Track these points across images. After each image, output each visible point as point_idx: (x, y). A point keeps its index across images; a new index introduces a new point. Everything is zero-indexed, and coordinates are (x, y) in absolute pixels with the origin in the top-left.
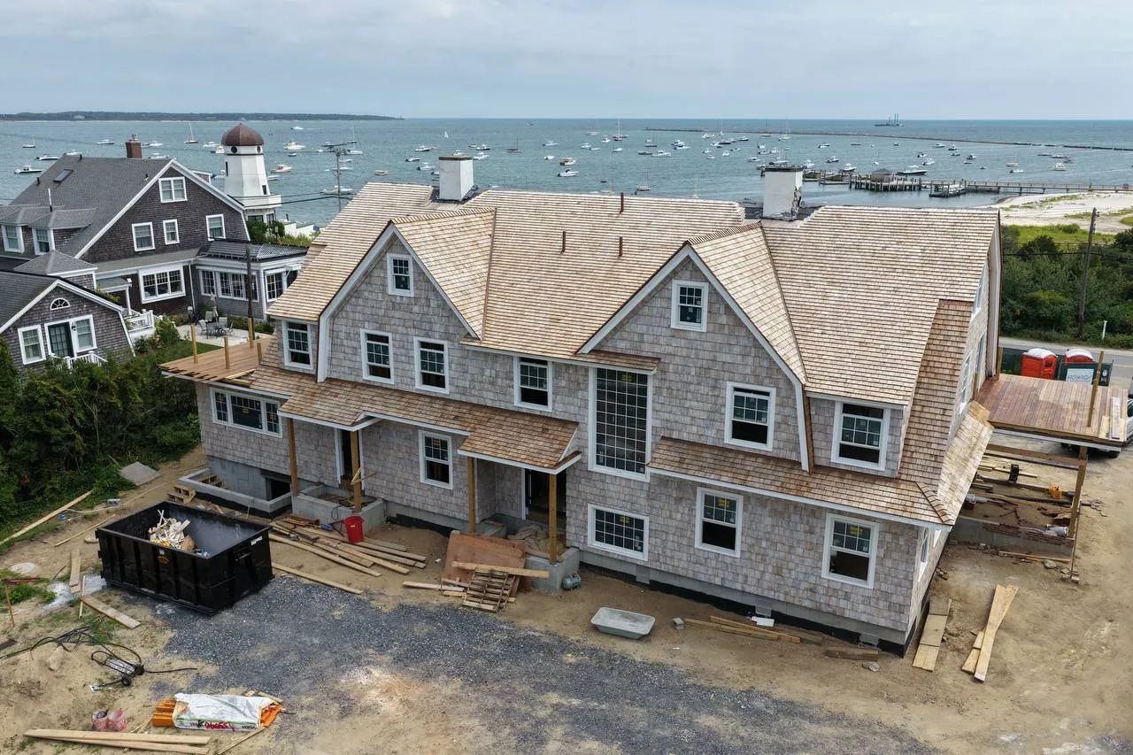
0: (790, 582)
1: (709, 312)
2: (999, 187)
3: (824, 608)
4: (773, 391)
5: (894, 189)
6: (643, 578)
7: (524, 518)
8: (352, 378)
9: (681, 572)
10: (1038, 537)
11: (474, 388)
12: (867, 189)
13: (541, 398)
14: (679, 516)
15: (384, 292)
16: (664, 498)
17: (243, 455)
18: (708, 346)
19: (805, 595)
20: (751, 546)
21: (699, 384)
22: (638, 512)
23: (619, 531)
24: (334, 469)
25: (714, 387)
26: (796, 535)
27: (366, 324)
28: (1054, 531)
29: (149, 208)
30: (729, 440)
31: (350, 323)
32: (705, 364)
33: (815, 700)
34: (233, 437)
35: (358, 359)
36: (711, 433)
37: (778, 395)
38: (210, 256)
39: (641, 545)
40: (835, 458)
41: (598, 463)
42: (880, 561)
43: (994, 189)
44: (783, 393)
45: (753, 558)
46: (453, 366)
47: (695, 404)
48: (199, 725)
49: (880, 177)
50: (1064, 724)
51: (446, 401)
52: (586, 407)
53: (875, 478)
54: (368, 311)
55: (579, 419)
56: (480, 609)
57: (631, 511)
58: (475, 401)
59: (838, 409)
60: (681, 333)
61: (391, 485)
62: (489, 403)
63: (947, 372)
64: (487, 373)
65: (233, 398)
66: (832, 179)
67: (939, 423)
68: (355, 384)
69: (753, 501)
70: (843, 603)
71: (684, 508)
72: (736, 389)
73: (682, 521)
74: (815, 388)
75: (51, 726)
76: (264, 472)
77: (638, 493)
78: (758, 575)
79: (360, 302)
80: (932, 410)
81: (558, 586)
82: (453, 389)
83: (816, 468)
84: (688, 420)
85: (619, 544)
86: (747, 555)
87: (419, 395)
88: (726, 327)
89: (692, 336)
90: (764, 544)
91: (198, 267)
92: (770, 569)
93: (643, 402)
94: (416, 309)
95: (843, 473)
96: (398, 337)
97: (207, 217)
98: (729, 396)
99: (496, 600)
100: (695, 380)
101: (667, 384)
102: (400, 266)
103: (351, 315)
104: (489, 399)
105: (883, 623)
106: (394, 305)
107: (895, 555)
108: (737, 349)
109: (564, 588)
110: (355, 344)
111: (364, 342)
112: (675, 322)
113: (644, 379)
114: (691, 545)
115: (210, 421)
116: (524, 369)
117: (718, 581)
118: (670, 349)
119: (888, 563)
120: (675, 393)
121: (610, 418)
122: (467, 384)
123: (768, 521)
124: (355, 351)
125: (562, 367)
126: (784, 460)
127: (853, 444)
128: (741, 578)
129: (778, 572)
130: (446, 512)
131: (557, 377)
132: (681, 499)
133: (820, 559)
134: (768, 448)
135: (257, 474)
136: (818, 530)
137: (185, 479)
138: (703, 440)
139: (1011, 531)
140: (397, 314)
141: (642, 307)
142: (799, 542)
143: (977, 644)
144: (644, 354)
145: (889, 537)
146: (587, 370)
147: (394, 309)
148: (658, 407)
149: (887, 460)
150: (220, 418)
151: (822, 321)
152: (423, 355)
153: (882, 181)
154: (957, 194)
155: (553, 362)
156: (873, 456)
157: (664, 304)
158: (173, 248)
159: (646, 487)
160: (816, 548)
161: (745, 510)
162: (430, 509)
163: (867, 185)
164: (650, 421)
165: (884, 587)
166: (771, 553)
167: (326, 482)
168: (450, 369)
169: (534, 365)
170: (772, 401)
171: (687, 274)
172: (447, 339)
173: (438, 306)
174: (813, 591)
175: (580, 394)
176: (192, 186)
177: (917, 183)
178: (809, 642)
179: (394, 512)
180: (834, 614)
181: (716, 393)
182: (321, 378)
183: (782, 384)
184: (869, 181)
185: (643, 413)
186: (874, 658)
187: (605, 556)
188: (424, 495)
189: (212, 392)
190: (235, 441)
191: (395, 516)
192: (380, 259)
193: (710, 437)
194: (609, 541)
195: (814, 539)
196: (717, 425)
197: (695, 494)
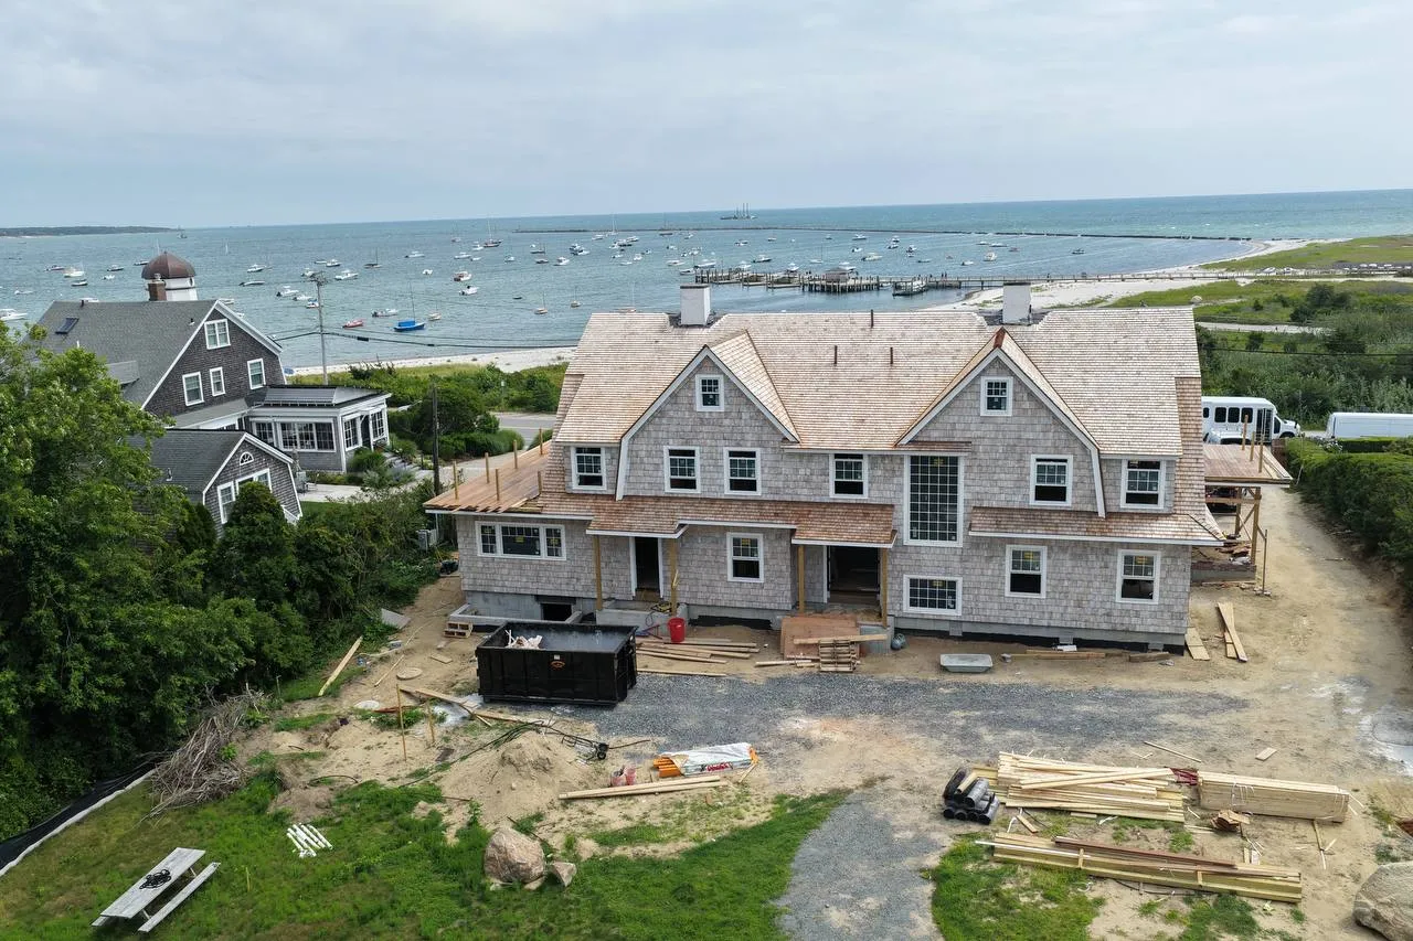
0: (1089, 611)
1: (1015, 400)
2: (960, 282)
3: (1119, 627)
4: (1070, 458)
5: (852, 290)
6: (956, 632)
7: (826, 601)
8: (653, 493)
9: (992, 620)
10: (1227, 568)
11: (788, 487)
12: (823, 291)
13: (857, 488)
14: (990, 572)
15: (691, 410)
16: (975, 559)
17: (515, 584)
18: (1013, 427)
19: (1102, 620)
20: (1056, 586)
21: (1006, 459)
22: (951, 575)
23: (933, 594)
24: (628, 582)
25: (1019, 461)
26: (1093, 571)
27: (671, 441)
28: (1239, 561)
29: (197, 357)
30: (1033, 503)
31: (652, 441)
32: (1011, 442)
33: (1144, 688)
34: (504, 568)
35: (660, 474)
36: (1018, 498)
37: (1074, 460)
38: (267, 406)
39: (954, 603)
40: (1123, 505)
41: (912, 537)
42: (1163, 580)
43: (954, 284)
44: (1079, 458)
45: (1057, 596)
46: (766, 470)
47: (1002, 476)
48: (703, 769)
49: (835, 277)
50: (1316, 675)
51: (760, 503)
52: (902, 491)
53: (1156, 516)
54: (673, 429)
55: (894, 502)
56: (837, 672)
57: (945, 574)
58: (788, 498)
59: (1125, 465)
60: (991, 420)
61: (694, 589)
62: (804, 499)
63: (1192, 431)
64: (802, 472)
65: (504, 530)
66: (778, 282)
67: (1195, 469)
68: (657, 498)
69: (1056, 549)
70: (1134, 620)
71: (994, 565)
72: (1038, 460)
73: (993, 576)
74: (1108, 450)
75: (576, 789)
76: (538, 597)
77: (952, 558)
78: (1061, 610)
79: (664, 421)
80: (1188, 460)
81: (889, 646)
82: (766, 490)
83: (1109, 515)
84: (996, 490)
85: (933, 605)
86: (1052, 595)
87: (729, 501)
88: (1029, 411)
89: (1000, 421)
90: (1066, 583)
91: (251, 419)
92: (1072, 603)
93: (955, 480)
94: (727, 422)
95: (1131, 515)
96: (706, 449)
97: (249, 362)
98: (1033, 466)
99: (849, 663)
100: (1003, 456)
101: (977, 462)
102: (709, 385)
103: (653, 434)
104: (804, 494)
105: (1167, 630)
106: (702, 421)
107: (1174, 574)
108: (1038, 428)
109: (893, 648)
110: (656, 461)
111: (667, 458)
112: (984, 411)
113: (955, 460)
114: (1001, 595)
115: (474, 555)
116: (839, 465)
117: (1026, 622)
118: (979, 433)
119: (1170, 581)
120: (984, 469)
121: (923, 498)
122: (781, 484)
123: (1069, 563)
124: (657, 467)
125: (878, 458)
126: (1081, 512)
127: (1138, 492)
128: (1046, 616)
129: (1079, 605)
130: (755, 605)
131: (873, 466)
132: (992, 557)
133: (1115, 588)
134: (1068, 503)
135: (530, 601)
136: (1111, 565)
137: (455, 614)
138: (1010, 505)
139: (1205, 565)
140: (704, 429)
141: (954, 401)
142: (1095, 576)
143: (1228, 640)
144: (956, 440)
145: (1169, 561)
146: (902, 459)
147: (702, 424)
148: (969, 482)
149: (1165, 500)
150: (485, 550)
151: (1091, 401)
152: (733, 463)
153: (838, 281)
154: (921, 292)
155: (869, 455)
156: (1153, 499)
157: (974, 397)
158: (220, 400)
159: (959, 552)
160: (1110, 579)
161: (1049, 557)
162: (738, 605)
163: (823, 286)
164: (962, 495)
165: (1167, 601)
166: (1072, 590)
167: (617, 597)
168: (763, 472)
169: (849, 460)
170: (1070, 466)
171: (994, 371)
172: (760, 446)
173: (751, 418)
174: (1108, 615)
175: (895, 480)
176: (235, 329)
177: (875, 281)
178: (1112, 655)
179: (697, 613)
180: (1127, 631)
181: (1022, 465)
182: (619, 497)
183: (1078, 451)
184: (824, 282)
185: (954, 490)
186: (1166, 657)
187: (923, 619)
188: (733, 593)
189: (478, 525)
190: (505, 571)
191: (696, 618)
192: (689, 382)
193: (1016, 501)
194: (923, 604)
195: (1108, 572)
196: (1023, 491)
197: (1005, 551)
